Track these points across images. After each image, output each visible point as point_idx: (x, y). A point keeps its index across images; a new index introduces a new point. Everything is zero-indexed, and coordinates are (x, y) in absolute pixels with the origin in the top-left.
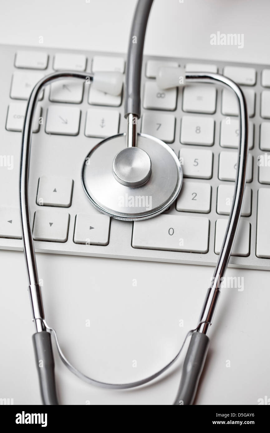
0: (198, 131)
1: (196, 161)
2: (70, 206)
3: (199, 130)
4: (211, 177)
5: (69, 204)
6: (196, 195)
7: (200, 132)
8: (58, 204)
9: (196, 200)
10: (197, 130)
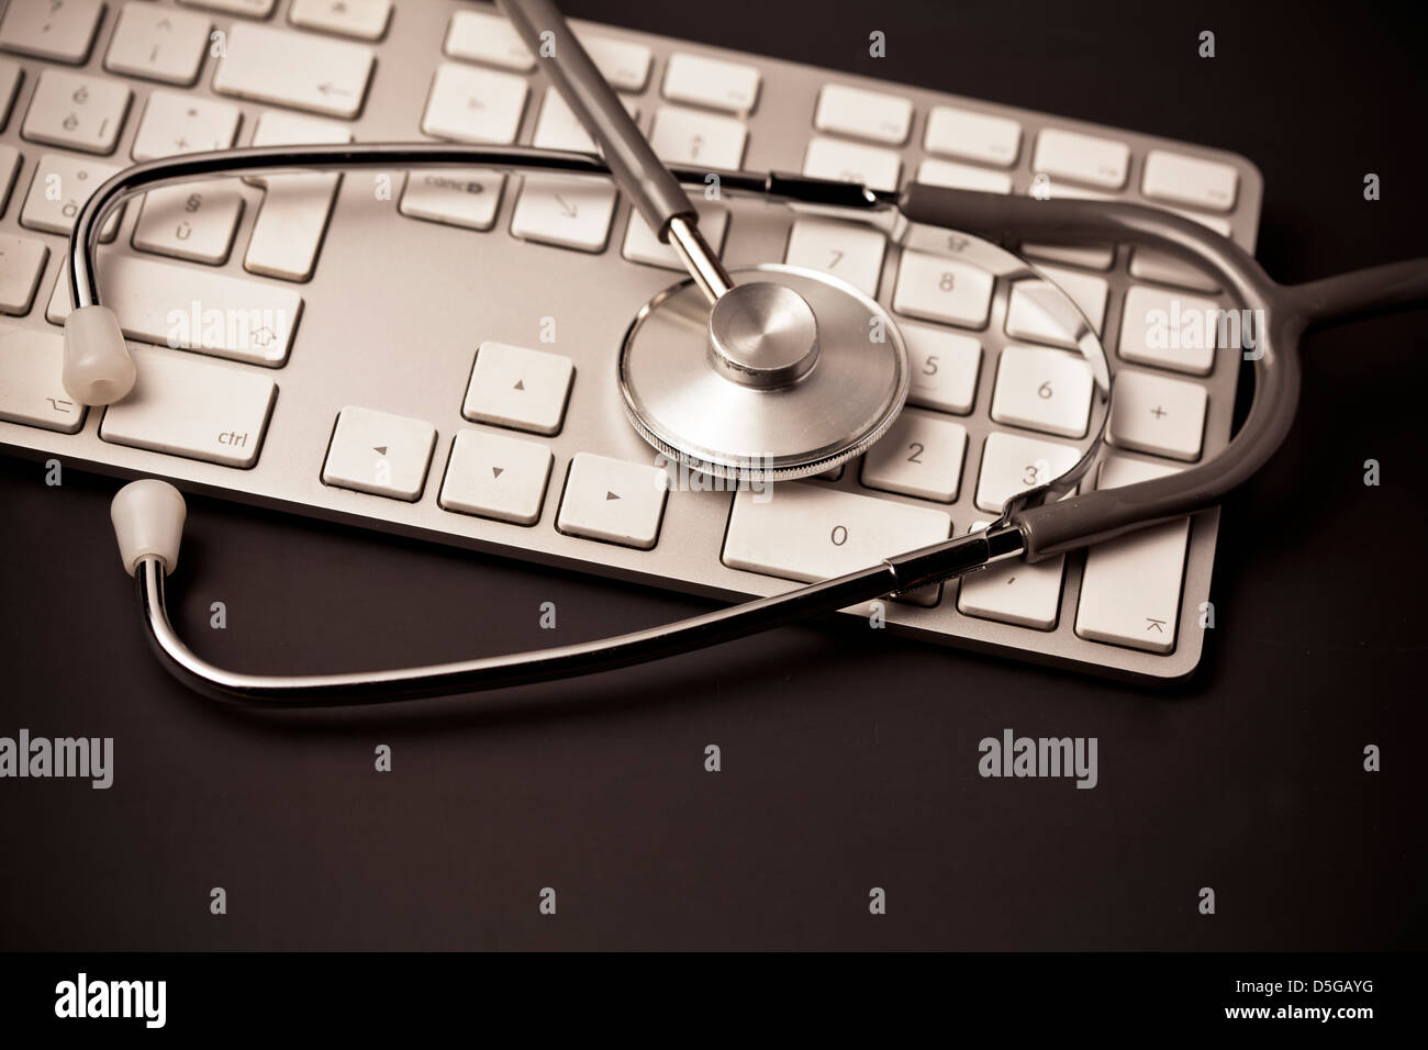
0: (947, 285)
1: (933, 361)
2: (556, 432)
3: (951, 282)
4: (969, 409)
5: (555, 428)
6: (922, 450)
7: (951, 287)
8: (524, 424)
9: (919, 462)
10: (944, 281)
